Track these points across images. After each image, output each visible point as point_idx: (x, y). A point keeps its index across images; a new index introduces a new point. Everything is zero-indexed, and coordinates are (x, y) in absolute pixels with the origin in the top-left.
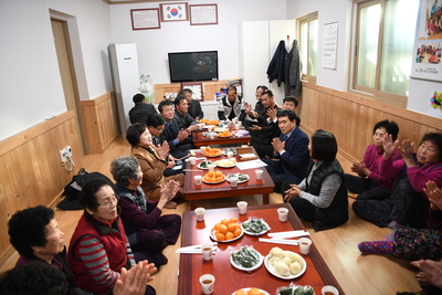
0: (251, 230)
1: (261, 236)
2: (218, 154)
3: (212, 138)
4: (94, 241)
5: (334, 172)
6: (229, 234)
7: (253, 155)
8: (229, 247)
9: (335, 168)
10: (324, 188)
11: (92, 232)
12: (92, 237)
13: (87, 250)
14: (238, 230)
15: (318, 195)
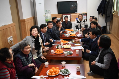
0: (62, 73)
3: (68, 36)
4: (7, 70)
5: (108, 53)
6: (53, 73)
7: (80, 44)
10: (105, 60)
11: (5, 67)
12: (6, 69)
13: (3, 74)
14: (57, 72)
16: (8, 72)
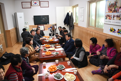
0: (60, 68)
1: (63, 70)
2: (49, 46)
3: (47, 42)
6: (53, 70)
7: (60, 47)
8: (53, 73)
9: (83, 49)
10: (80, 55)
11: (15, 71)
12: (15, 73)
14: (56, 68)
15: (79, 58)
16: (17, 76)
